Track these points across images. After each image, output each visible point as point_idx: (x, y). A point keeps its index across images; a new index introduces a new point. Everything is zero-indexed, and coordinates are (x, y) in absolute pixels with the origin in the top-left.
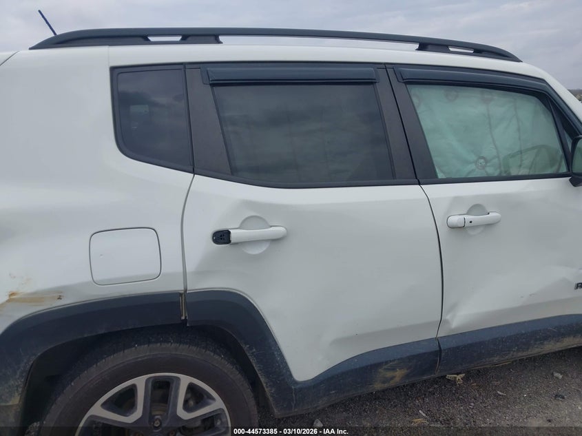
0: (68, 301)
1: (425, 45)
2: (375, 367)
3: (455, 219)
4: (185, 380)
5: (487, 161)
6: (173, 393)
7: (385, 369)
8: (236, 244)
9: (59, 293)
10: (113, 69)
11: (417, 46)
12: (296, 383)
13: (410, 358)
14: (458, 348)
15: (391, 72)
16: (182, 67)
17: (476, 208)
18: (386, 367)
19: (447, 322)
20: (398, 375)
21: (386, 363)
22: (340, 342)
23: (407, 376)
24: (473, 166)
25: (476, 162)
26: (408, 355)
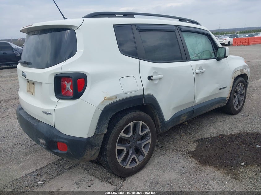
0: (118, 99)
1: (180, 20)
3: (197, 71)
4: (141, 123)
6: (138, 127)
7: (183, 116)
9: (116, 97)
10: (114, 26)
11: (178, 20)
13: (188, 112)
16: (131, 25)
17: (201, 68)
18: (183, 115)
19: (195, 101)
20: (185, 118)
22: (174, 109)
23: (187, 118)
26: (187, 112)
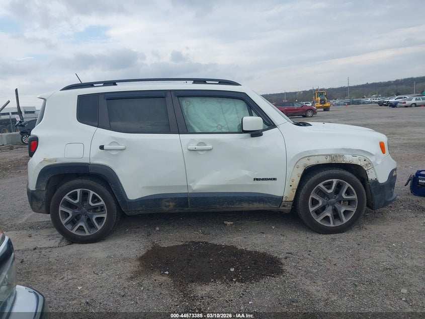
0: (58, 162)
1: (196, 81)
2: (161, 199)
4: (92, 193)
5: (222, 127)
6: (88, 197)
7: (165, 201)
8: (106, 150)
9: (56, 160)
10: (78, 96)
12: (128, 199)
14: (197, 198)
15: (172, 93)
16: (98, 94)
17: (201, 143)
19: (190, 187)
20: (172, 205)
21: (165, 199)
23: (175, 206)
24: (216, 128)
25: (217, 127)
26: (173, 197)
